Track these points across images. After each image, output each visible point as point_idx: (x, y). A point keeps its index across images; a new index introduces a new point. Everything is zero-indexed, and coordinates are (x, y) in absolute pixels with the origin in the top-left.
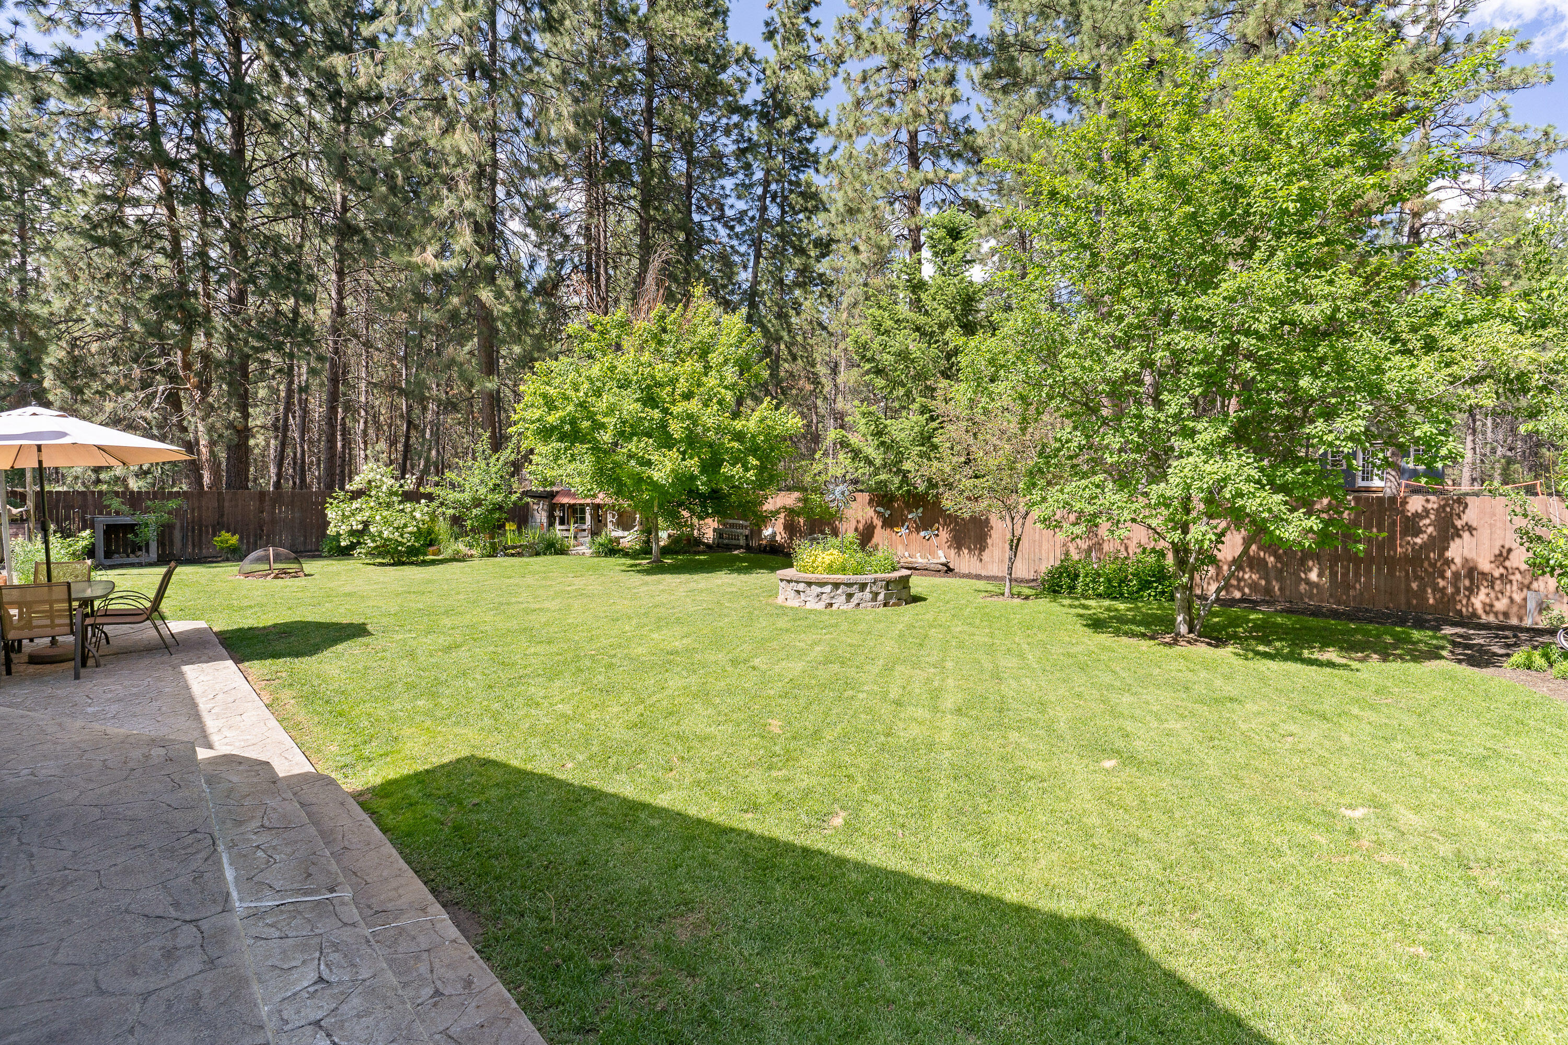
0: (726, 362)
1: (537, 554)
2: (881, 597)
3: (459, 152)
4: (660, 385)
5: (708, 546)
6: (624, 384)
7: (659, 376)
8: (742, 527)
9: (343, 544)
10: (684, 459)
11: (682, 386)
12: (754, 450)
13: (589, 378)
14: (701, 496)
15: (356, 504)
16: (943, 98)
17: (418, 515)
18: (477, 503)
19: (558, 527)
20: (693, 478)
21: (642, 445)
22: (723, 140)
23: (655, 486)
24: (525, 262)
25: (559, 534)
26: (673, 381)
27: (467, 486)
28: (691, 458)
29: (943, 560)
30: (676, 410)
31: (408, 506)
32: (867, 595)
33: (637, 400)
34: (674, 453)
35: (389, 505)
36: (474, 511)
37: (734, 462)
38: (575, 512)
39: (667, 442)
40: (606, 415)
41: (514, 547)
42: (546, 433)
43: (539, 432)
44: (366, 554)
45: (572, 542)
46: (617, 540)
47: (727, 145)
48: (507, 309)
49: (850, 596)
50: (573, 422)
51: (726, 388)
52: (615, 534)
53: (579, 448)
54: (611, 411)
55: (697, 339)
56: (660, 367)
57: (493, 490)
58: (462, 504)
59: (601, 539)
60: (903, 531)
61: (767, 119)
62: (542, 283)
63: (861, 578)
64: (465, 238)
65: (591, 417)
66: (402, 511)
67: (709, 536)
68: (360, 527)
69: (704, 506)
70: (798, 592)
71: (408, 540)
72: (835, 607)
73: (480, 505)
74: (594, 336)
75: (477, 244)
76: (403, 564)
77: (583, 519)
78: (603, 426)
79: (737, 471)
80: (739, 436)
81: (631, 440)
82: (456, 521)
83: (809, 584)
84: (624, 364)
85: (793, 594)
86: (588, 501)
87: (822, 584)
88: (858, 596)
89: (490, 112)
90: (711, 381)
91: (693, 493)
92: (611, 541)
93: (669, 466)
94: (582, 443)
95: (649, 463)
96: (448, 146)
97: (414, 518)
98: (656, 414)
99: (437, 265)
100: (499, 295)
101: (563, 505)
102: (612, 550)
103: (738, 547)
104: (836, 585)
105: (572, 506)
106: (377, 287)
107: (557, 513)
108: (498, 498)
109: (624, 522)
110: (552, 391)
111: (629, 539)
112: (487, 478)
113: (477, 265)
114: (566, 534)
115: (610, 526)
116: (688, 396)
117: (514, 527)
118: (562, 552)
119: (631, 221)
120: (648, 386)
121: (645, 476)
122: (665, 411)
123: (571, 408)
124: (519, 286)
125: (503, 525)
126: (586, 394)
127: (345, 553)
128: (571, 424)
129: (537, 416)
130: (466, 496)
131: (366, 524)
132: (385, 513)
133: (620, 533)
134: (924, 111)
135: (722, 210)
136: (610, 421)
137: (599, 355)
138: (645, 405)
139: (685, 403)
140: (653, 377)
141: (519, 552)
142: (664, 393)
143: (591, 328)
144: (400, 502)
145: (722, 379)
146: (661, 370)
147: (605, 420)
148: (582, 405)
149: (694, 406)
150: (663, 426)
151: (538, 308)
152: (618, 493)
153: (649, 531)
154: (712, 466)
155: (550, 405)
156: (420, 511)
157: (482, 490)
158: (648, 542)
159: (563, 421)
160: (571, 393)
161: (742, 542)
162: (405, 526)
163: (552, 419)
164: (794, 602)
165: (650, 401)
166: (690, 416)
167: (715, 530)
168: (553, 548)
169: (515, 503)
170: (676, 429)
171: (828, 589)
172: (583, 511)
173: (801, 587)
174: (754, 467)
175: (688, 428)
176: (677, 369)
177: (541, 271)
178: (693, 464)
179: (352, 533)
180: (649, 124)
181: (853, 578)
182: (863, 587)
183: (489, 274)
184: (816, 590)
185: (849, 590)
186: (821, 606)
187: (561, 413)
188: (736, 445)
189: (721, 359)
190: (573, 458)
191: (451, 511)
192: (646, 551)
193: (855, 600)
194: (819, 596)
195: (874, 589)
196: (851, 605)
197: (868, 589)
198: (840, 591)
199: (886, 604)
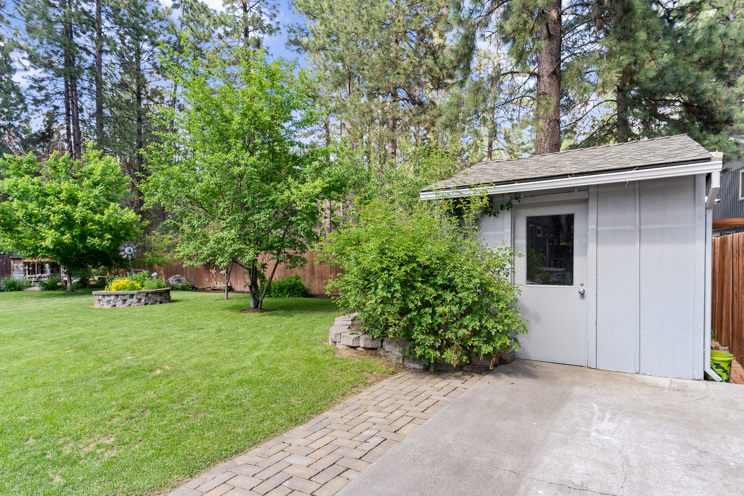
2: (143, 301)
32: (135, 300)
45: (32, 284)
46: (65, 282)
49: (125, 301)
63: (131, 292)
70: (99, 300)
72: (117, 306)
79: (96, 241)
83: (104, 296)
85: (97, 301)
87: (110, 295)
88: (129, 301)
104: (117, 296)
118: (20, 289)
164: (98, 306)
171: (112, 298)
173: (100, 297)
181: (126, 292)
182: (132, 296)
184: (107, 298)
185: (124, 298)
186: (110, 306)
193: (128, 302)
194: (108, 302)
195: (139, 297)
196: (125, 305)
197: (135, 297)
198: (119, 299)
199: (146, 304)
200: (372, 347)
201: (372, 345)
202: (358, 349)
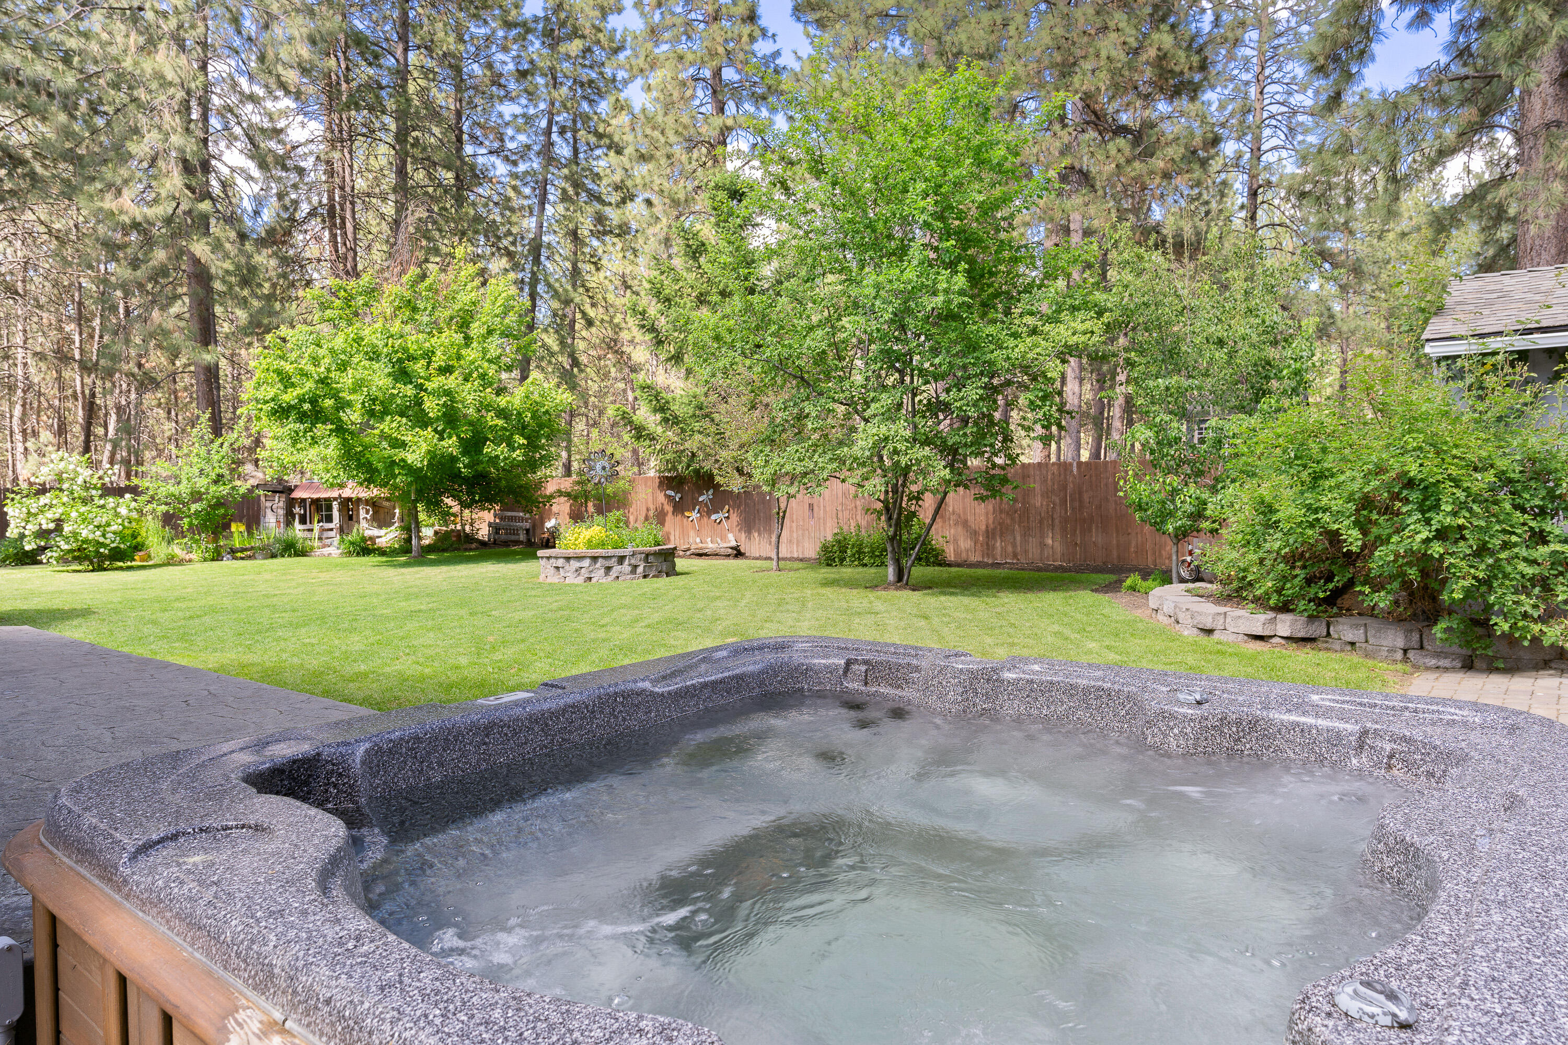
0: (490, 332)
1: (273, 556)
2: (640, 570)
3: (162, 77)
4: (412, 358)
5: (483, 544)
6: (374, 356)
7: (412, 348)
8: (522, 519)
9: (28, 548)
10: (442, 439)
11: (439, 360)
12: (522, 428)
13: (332, 351)
14: (466, 480)
15: (44, 500)
16: (740, 37)
17: (123, 511)
18: (197, 496)
19: (297, 525)
20: (453, 459)
21: (394, 425)
22: (500, 56)
23: (410, 470)
24: (247, 205)
25: (300, 535)
26: (429, 355)
27: (184, 477)
28: (450, 437)
29: (733, 544)
30: (430, 386)
31: (111, 501)
32: (626, 567)
33: (389, 374)
34: (429, 432)
35: (85, 501)
36: (194, 507)
37: (497, 442)
38: (321, 508)
39: (422, 421)
40: (353, 391)
41: (243, 550)
42: (281, 412)
43: (274, 412)
44: (58, 560)
45: (316, 543)
46: (372, 539)
47: (506, 63)
48: (228, 265)
49: (608, 569)
50: (314, 401)
51: (489, 361)
52: (368, 533)
53: (321, 429)
54: (357, 387)
55: (457, 307)
56: (413, 338)
57: (216, 482)
58: (178, 499)
59: (353, 536)
60: (694, 515)
61: (552, 38)
62: (271, 232)
63: (620, 552)
64: (174, 181)
65: (335, 396)
66: (103, 507)
67: (484, 532)
68: (52, 526)
69: (470, 493)
70: (557, 568)
71: (112, 541)
72: (594, 580)
73: (200, 499)
74: (338, 303)
75: (188, 187)
76: (105, 569)
77: (329, 519)
78: (349, 404)
79: (501, 450)
80: (502, 413)
81: (382, 420)
82: (168, 520)
83: (568, 559)
84: (372, 333)
85: (552, 570)
86: (335, 494)
87: (580, 558)
88: (617, 569)
89: (201, 29)
90: (471, 354)
91: (456, 476)
92: (364, 539)
93: (424, 447)
94: (324, 423)
95: (403, 445)
96: (149, 71)
97: (117, 515)
98: (409, 390)
99: (138, 212)
100: (217, 246)
101: (303, 500)
102: (365, 549)
103: (517, 542)
104: (594, 559)
105: (316, 502)
106: (42, 229)
107: (297, 510)
108: (223, 490)
109: (381, 517)
110: (288, 368)
111: (388, 536)
112: (208, 469)
113: (189, 212)
114: (307, 534)
115: (364, 524)
116: (446, 370)
117: (242, 528)
118: (303, 553)
119: (384, 154)
120: (400, 361)
121: (397, 459)
122: (421, 387)
123: (310, 385)
124: (243, 237)
125: (228, 526)
126: (328, 370)
127: (29, 559)
128: (311, 402)
129: (271, 395)
130: (184, 489)
131: (59, 522)
132: (83, 509)
133: (375, 532)
134: (721, 50)
135: (502, 140)
136: (357, 398)
137: (343, 324)
138: (396, 380)
139: (442, 378)
140: (405, 350)
141: (250, 553)
142: (418, 367)
143: (334, 294)
144: (101, 496)
145: (485, 351)
146: (414, 340)
147: (352, 397)
148: (323, 381)
149: (451, 382)
150: (419, 403)
151: (265, 260)
152: (369, 481)
153: (411, 526)
154: (473, 445)
155: (286, 381)
156: (125, 505)
157: (202, 483)
158: (409, 540)
159: (302, 400)
160: (310, 368)
161: (522, 537)
162: (108, 525)
163: (290, 397)
164: (554, 579)
165: (402, 374)
166: (448, 393)
167: (490, 525)
168: (291, 549)
169: (243, 496)
170: (432, 406)
171: (586, 563)
172: (329, 508)
173: (560, 562)
174: (520, 446)
175: (445, 404)
176: (433, 340)
177: (268, 216)
178: (451, 445)
179: (42, 534)
180: (403, 38)
181: (611, 552)
182: (621, 559)
183: (202, 224)
184: (575, 564)
185: (608, 563)
186: (580, 580)
187: (299, 391)
188: (500, 422)
189: (483, 331)
190: (314, 441)
191: (164, 508)
192: (405, 549)
193: (614, 573)
194: (578, 570)
195: (633, 561)
196: (610, 578)
197: (627, 562)
198: (598, 565)
199: (645, 577)
200: (1308, 636)
201: (1307, 632)
202: (1274, 640)
